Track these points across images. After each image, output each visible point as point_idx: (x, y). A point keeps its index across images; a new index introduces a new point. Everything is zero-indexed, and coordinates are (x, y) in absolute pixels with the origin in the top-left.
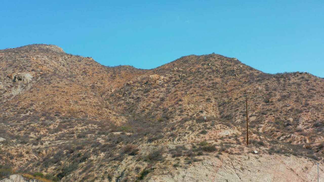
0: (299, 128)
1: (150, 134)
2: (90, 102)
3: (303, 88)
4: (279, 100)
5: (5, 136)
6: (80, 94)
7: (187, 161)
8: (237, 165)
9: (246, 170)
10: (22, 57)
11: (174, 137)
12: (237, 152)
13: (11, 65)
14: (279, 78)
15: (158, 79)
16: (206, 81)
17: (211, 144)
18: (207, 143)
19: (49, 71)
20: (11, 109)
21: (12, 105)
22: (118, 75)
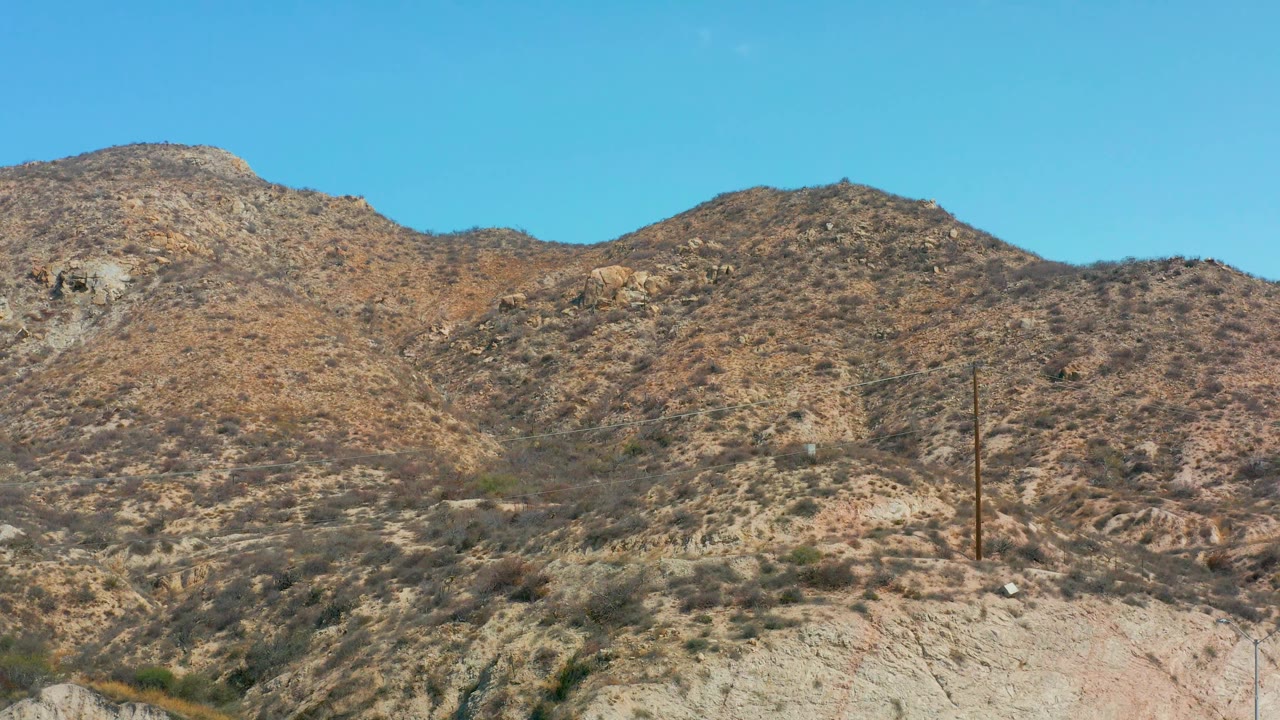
0: (1183, 483)
1: (592, 513)
2: (358, 378)
3: (1200, 323)
4: (1104, 371)
5: (23, 516)
6: (316, 344)
7: (741, 628)
8: (938, 643)
9: (971, 662)
10: (87, 198)
11: (688, 527)
12: (936, 590)
13: (43, 231)
14: (1102, 281)
15: (625, 285)
16: (815, 292)
17: (834, 556)
18: (818, 555)
19: (192, 252)
20: (46, 407)
21: (47, 391)
22: (469, 269)
